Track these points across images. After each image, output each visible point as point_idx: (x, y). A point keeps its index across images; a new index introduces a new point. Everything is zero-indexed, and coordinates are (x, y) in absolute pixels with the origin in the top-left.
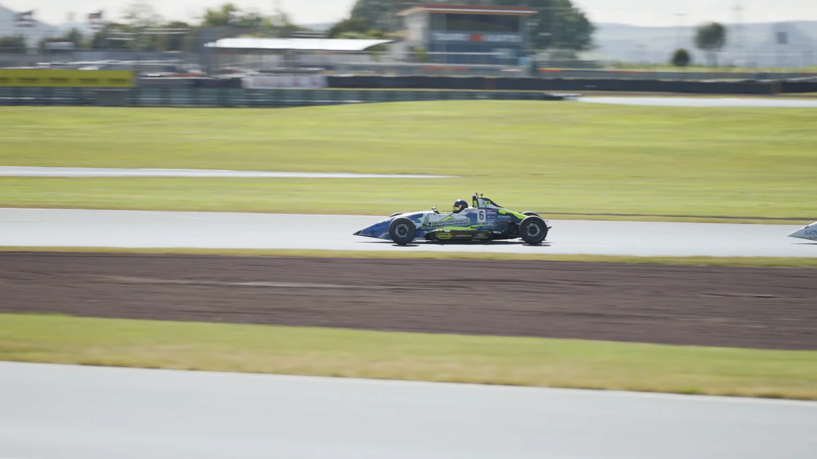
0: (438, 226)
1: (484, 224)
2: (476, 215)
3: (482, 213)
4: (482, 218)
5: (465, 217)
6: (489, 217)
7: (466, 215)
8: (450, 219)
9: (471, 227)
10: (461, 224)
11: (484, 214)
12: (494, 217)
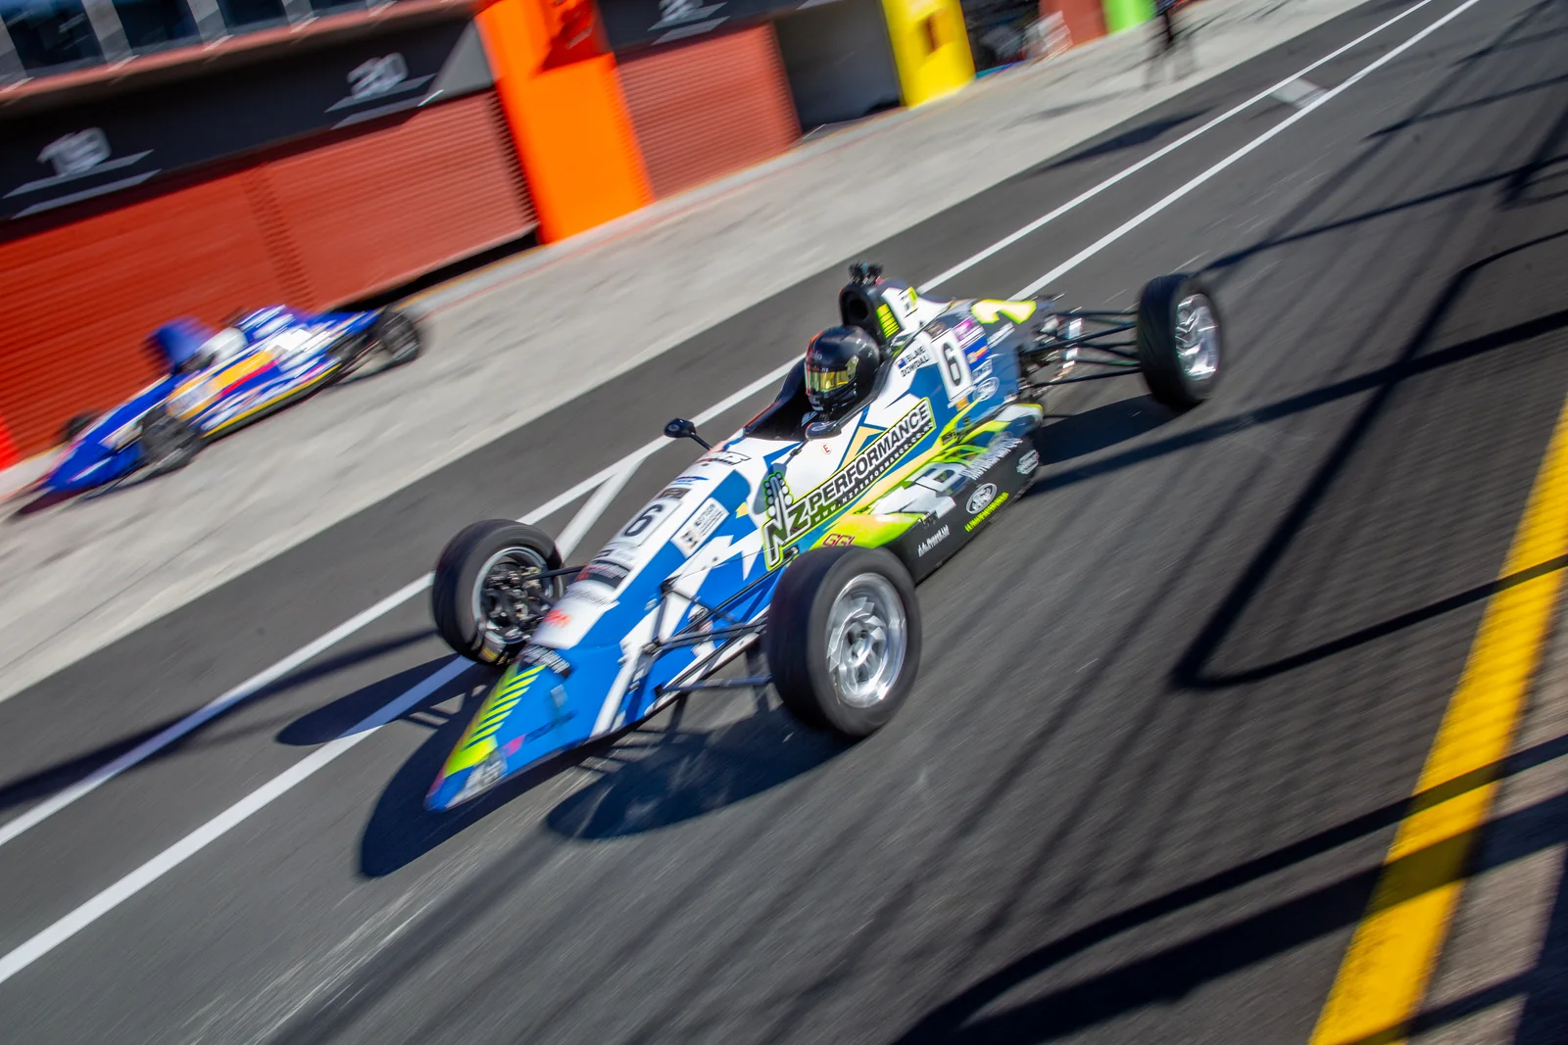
0: (838, 502)
1: (970, 398)
2: (935, 368)
3: (950, 354)
4: (956, 377)
5: (912, 401)
6: (973, 357)
7: (914, 390)
8: (870, 439)
9: (944, 438)
10: (908, 441)
11: (956, 352)
12: (983, 349)
